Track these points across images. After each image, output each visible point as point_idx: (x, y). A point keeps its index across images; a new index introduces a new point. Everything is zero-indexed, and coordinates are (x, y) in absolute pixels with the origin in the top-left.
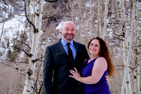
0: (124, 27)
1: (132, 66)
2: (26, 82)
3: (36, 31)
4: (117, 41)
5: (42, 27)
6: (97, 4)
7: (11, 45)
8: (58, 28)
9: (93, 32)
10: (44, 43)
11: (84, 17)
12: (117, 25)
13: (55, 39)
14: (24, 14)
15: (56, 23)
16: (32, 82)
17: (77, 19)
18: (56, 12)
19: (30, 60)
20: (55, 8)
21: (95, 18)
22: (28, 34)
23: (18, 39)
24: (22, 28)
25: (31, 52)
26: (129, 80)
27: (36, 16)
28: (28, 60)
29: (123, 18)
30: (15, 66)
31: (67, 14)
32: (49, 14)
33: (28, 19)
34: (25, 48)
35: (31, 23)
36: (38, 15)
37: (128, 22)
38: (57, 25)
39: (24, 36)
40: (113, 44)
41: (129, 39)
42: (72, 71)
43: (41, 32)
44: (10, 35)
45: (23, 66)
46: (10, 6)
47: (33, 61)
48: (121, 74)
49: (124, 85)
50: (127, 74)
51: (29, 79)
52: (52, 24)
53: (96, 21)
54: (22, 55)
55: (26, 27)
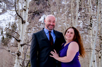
0: (91, 19)
1: (98, 49)
2: (16, 61)
3: (23, 22)
4: (86, 30)
5: (29, 19)
6: (70, 2)
7: (4, 33)
8: (40, 20)
9: (67, 23)
10: (30, 31)
11: (61, 11)
12: (86, 18)
13: (38, 28)
14: (14, 9)
15: (39, 17)
16: (21, 61)
17: (55, 13)
18: (39, 8)
19: (19, 44)
20: (38, 5)
21: (69, 13)
22: (17, 24)
23: (10, 28)
24: (13, 20)
25: (20, 38)
26: (95, 60)
27: (24, 11)
28: (17, 45)
29: (91, 13)
30: (7, 49)
31: (48, 9)
32: (33, 9)
33: (17, 13)
34: (15, 35)
35: (19, 16)
36: (25, 10)
37: (94, 15)
38: (40, 18)
39: (14, 26)
40: (83, 32)
41: (95, 28)
42: (52, 52)
43: (27, 23)
44: (4, 25)
45: (14, 49)
46: (4, 3)
47: (22, 45)
48: (89, 55)
49: (91, 63)
50: (93, 55)
51: (18, 58)
52: (36, 17)
53: (70, 15)
54: (13, 40)
55: (16, 19)
